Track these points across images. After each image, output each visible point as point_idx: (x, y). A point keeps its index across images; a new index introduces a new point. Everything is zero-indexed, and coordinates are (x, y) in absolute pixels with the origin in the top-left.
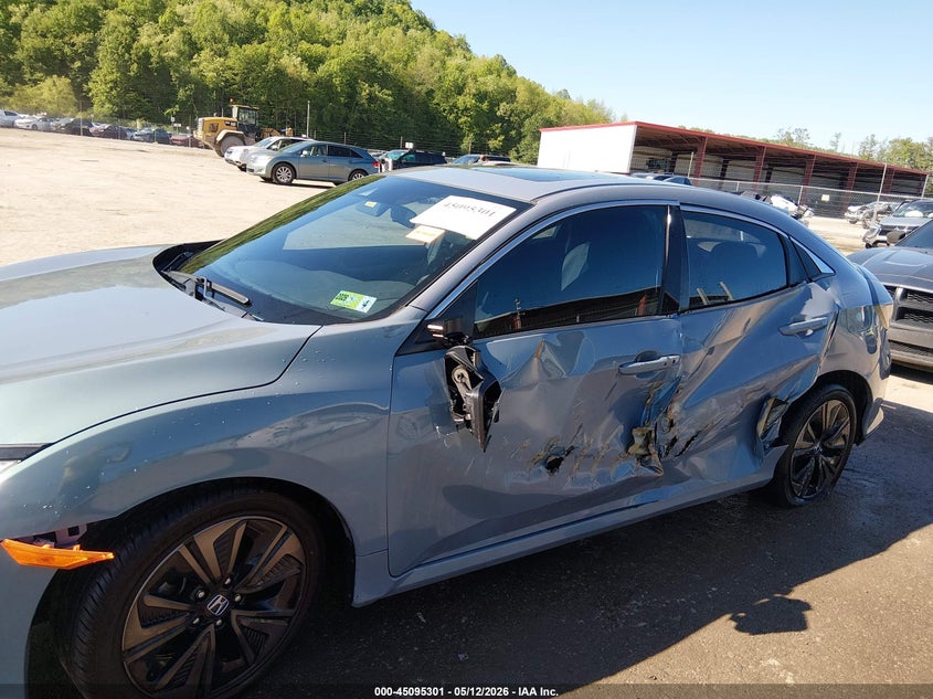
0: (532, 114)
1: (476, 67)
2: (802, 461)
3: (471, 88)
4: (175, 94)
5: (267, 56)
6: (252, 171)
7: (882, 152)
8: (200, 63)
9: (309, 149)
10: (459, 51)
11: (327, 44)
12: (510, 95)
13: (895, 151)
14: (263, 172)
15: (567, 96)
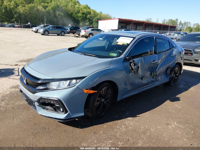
0: (95, 17)
1: (82, 7)
2: (173, 78)
3: (81, 12)
4: (14, 16)
5: (34, 6)
6: (39, 33)
7: (167, 22)
8: (19, 8)
9: (51, 27)
10: (77, 4)
11: (48, 3)
12: (90, 13)
13: (169, 22)
14: (42, 33)
15: (102, 13)
